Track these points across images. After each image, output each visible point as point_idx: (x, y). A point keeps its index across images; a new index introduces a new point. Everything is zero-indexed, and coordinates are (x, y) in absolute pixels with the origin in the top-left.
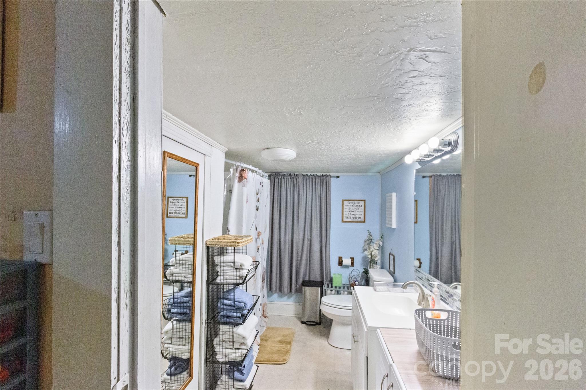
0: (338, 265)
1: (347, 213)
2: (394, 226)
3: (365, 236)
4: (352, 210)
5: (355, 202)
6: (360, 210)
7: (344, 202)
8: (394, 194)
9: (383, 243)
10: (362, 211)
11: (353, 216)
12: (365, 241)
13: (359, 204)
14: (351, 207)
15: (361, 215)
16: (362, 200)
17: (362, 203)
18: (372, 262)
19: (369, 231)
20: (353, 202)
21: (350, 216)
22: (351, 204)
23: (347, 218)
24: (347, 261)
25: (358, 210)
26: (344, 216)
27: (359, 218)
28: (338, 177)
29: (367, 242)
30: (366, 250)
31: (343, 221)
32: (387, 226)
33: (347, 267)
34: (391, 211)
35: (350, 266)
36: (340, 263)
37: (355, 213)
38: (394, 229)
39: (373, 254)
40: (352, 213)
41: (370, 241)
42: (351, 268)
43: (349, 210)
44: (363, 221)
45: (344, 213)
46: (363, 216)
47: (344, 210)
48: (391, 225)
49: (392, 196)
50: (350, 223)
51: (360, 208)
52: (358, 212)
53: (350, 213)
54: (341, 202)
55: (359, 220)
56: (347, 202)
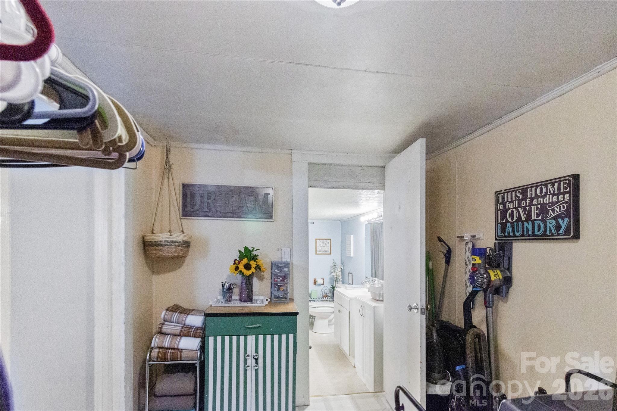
0: (313, 284)
1: (319, 248)
2: (352, 255)
3: (331, 264)
4: (323, 246)
5: (325, 240)
6: (327, 246)
7: (317, 240)
8: (352, 236)
9: (344, 268)
10: (329, 247)
11: (323, 250)
12: (331, 267)
13: (327, 242)
14: (321, 244)
15: (328, 249)
16: (329, 239)
17: (329, 241)
18: (337, 280)
19: (334, 260)
20: (323, 240)
21: (321, 250)
22: (322, 241)
23: (319, 251)
24: (320, 281)
25: (326, 246)
26: (317, 250)
27: (327, 251)
28: (313, 223)
29: (333, 268)
30: (332, 272)
31: (316, 254)
32: (347, 255)
33: (320, 285)
34: (350, 247)
35: (322, 284)
36: (315, 283)
37: (324, 248)
38: (353, 257)
39: (338, 274)
40: (323, 248)
41: (334, 267)
42: (322, 286)
43: (320, 246)
44: (330, 253)
45: (317, 248)
46: (329, 250)
47: (317, 246)
48: (350, 255)
49: (351, 237)
50: (321, 255)
51: (328, 244)
52: (326, 247)
53: (321, 248)
54: (315, 240)
55: (327, 253)
56: (319, 240)
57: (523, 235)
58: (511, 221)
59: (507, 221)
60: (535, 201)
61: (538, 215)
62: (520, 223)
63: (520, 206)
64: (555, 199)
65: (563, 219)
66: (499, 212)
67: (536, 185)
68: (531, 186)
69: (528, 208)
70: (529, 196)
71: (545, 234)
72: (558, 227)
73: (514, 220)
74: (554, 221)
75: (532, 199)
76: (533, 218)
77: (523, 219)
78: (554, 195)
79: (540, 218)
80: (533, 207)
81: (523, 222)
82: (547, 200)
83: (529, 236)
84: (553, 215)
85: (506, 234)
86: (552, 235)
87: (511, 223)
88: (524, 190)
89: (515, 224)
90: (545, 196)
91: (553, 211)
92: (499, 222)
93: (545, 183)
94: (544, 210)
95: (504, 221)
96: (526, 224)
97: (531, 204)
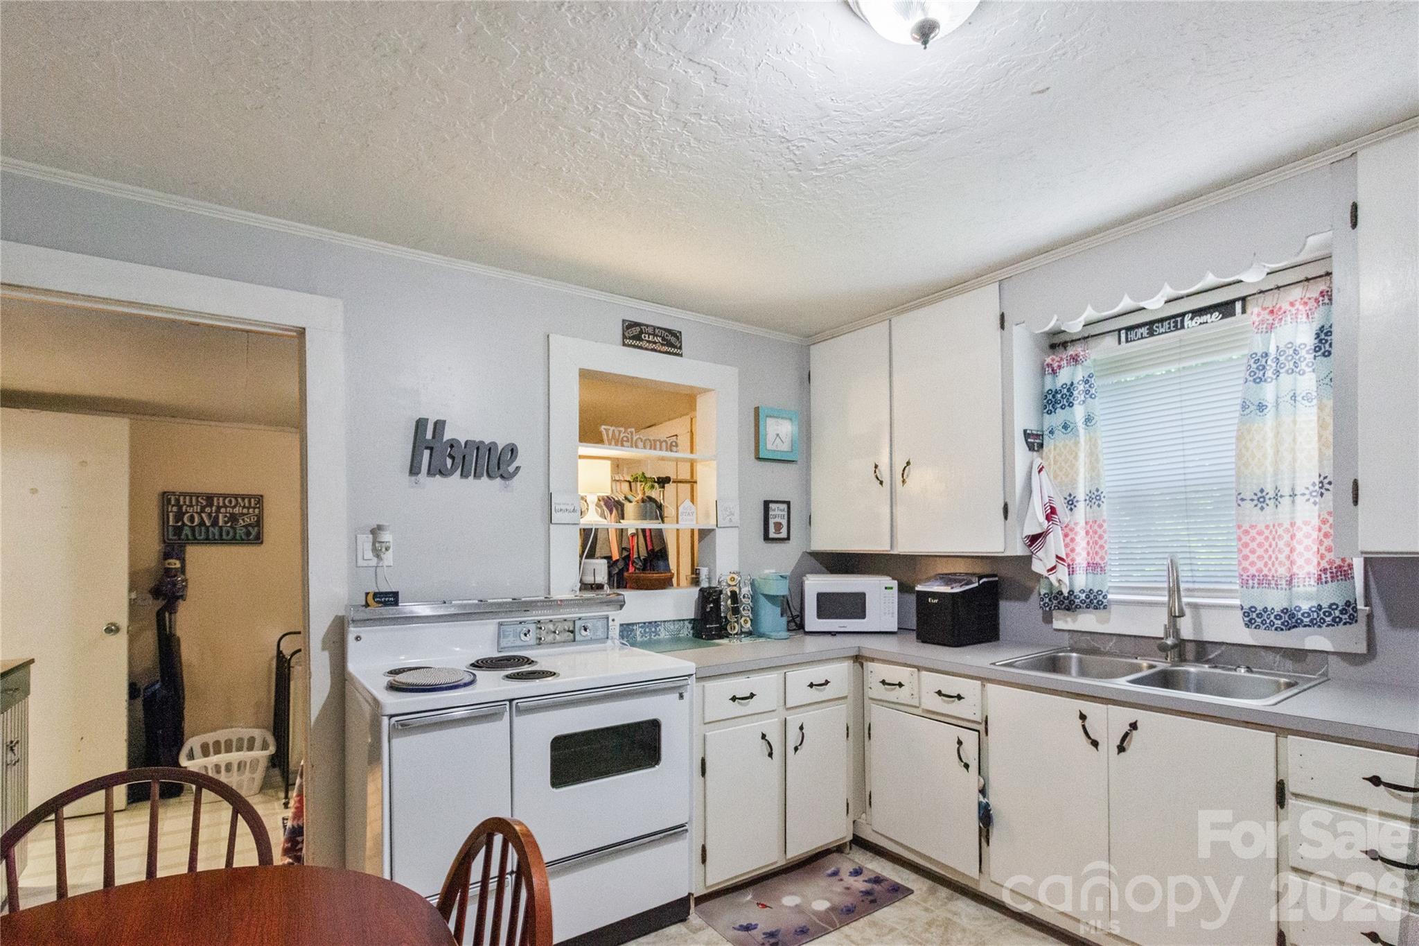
57: (207, 539)
58: (189, 524)
59: (184, 524)
60: (223, 510)
61: (226, 523)
62: (203, 528)
63: (203, 511)
64: (245, 511)
65: (253, 527)
66: (171, 514)
67: (225, 496)
68: (219, 496)
69: (214, 515)
70: (215, 504)
71: (234, 538)
72: (248, 534)
73: (195, 524)
74: (244, 530)
75: (219, 508)
76: (220, 524)
77: (208, 524)
78: (244, 507)
79: (229, 525)
80: (221, 515)
81: (207, 528)
82: (236, 510)
83: (215, 540)
84: (243, 524)
85: (183, 537)
86: (242, 540)
87: (190, 527)
88: (210, 498)
89: (197, 528)
90: (235, 507)
91: (243, 520)
92: (171, 523)
93: (236, 497)
94: (233, 518)
95: (180, 524)
96: (211, 529)
97: (218, 511)
